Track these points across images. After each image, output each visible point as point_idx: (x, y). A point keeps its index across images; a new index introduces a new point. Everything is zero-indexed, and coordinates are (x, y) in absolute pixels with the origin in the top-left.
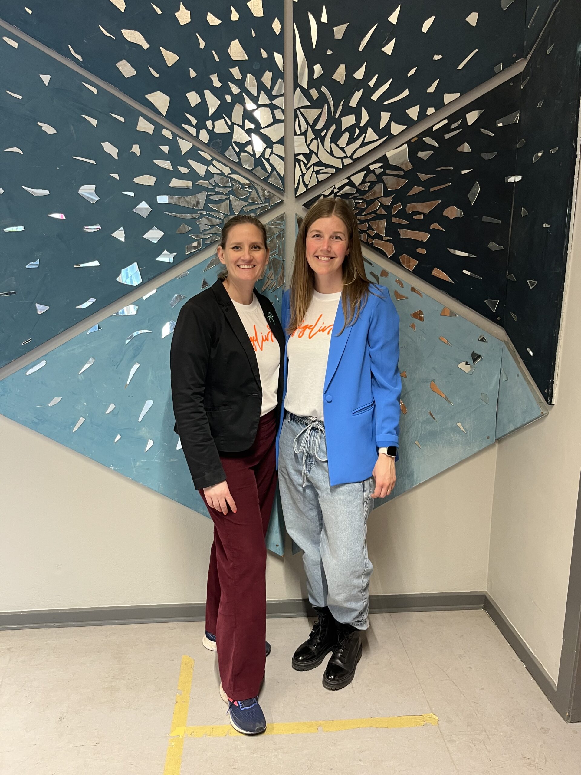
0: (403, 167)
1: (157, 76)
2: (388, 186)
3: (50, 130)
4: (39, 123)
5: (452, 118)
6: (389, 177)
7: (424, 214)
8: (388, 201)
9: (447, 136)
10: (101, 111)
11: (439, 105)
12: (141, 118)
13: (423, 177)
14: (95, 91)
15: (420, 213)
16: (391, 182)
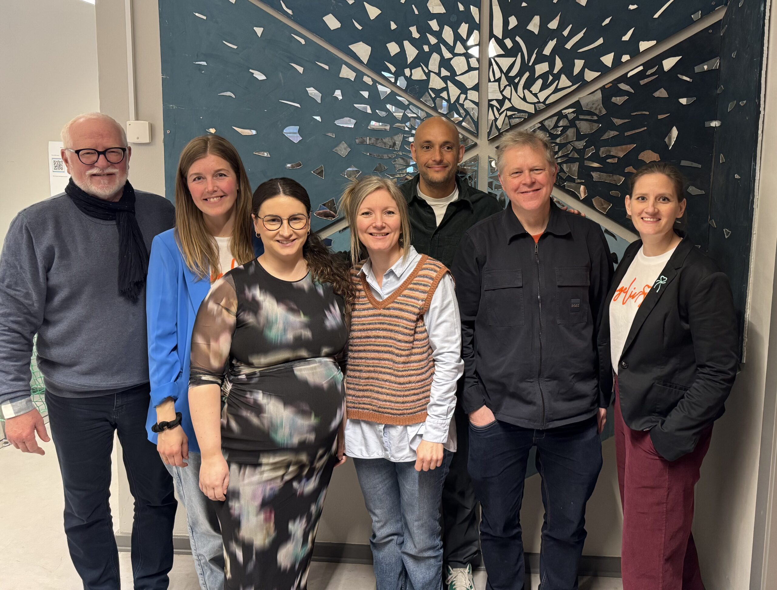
0: (597, 112)
1: (360, 28)
2: (581, 130)
3: (260, 77)
4: (251, 70)
5: (647, 65)
6: (582, 122)
7: (619, 158)
8: (580, 145)
9: (642, 82)
10: (307, 60)
11: (635, 53)
12: (344, 66)
13: (618, 122)
14: (303, 42)
15: (613, 157)
16: (584, 127)
